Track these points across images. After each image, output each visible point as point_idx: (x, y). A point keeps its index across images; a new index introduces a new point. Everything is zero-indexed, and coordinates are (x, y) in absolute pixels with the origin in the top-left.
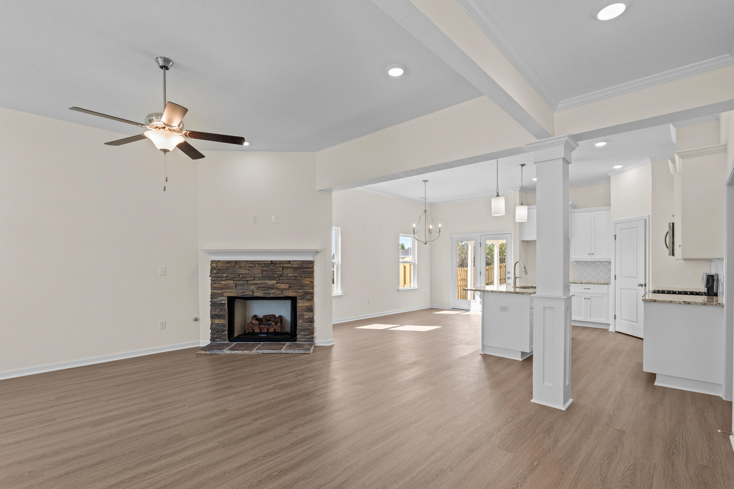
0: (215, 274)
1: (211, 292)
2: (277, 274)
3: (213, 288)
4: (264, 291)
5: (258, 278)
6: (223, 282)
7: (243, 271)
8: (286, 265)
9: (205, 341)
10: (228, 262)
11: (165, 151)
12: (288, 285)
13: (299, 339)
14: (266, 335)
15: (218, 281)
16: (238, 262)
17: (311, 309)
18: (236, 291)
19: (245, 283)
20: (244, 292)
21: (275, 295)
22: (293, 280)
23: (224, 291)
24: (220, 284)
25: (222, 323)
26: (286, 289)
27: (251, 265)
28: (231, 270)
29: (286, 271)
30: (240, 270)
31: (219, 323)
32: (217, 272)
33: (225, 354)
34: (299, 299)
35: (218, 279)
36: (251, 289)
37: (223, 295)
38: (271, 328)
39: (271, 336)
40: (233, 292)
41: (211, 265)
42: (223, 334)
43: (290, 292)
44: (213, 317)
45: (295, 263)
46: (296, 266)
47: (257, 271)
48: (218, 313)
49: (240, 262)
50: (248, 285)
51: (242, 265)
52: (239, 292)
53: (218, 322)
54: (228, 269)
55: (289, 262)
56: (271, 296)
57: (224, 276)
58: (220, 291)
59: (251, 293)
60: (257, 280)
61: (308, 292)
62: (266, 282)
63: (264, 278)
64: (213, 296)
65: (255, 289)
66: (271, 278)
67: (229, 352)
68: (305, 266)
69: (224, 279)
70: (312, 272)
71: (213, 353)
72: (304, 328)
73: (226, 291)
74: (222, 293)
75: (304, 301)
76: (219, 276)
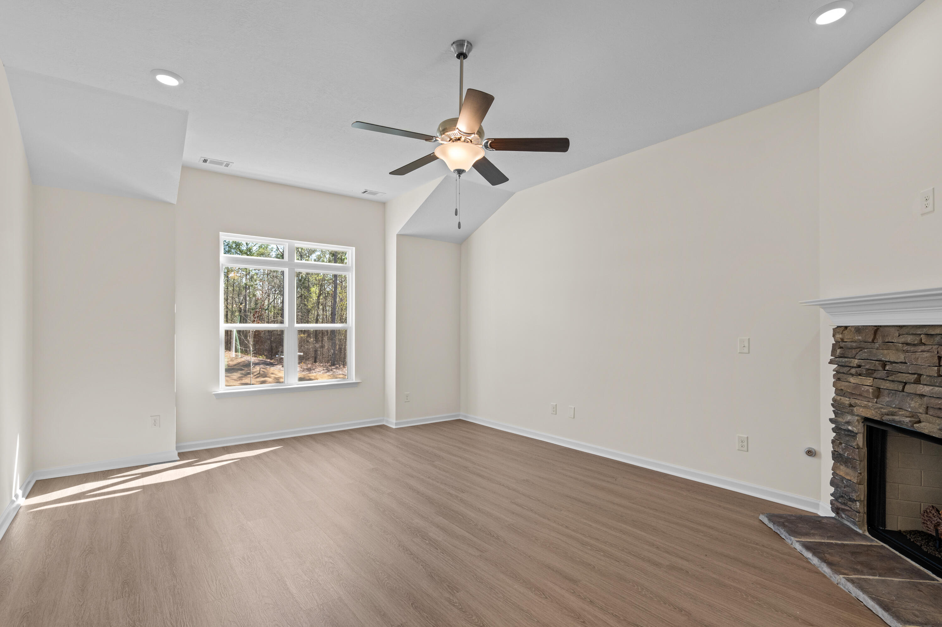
0: (839, 357)
1: (834, 400)
3: (839, 392)
5: (927, 378)
6: (853, 380)
7: (890, 356)
10: (859, 329)
11: (460, 172)
15: (845, 376)
16: (882, 329)
18: (875, 407)
19: (896, 388)
20: (893, 414)
23: (854, 401)
24: (847, 383)
25: (849, 478)
27: (909, 339)
28: (866, 350)
30: (887, 352)
31: (844, 476)
32: (842, 354)
33: (792, 546)
35: (844, 370)
36: (911, 407)
37: (852, 410)
40: (871, 408)
41: (834, 336)
42: (853, 506)
44: (836, 457)
47: (925, 357)
48: (843, 453)
49: (886, 329)
50: (903, 395)
51: (891, 339)
52: (882, 410)
53: (841, 472)
54: (861, 349)
57: (852, 365)
58: (846, 401)
59: (908, 420)
60: (925, 383)
64: (837, 408)
65: (921, 411)
69: (853, 371)
73: (857, 401)
74: (851, 405)
76: (845, 364)
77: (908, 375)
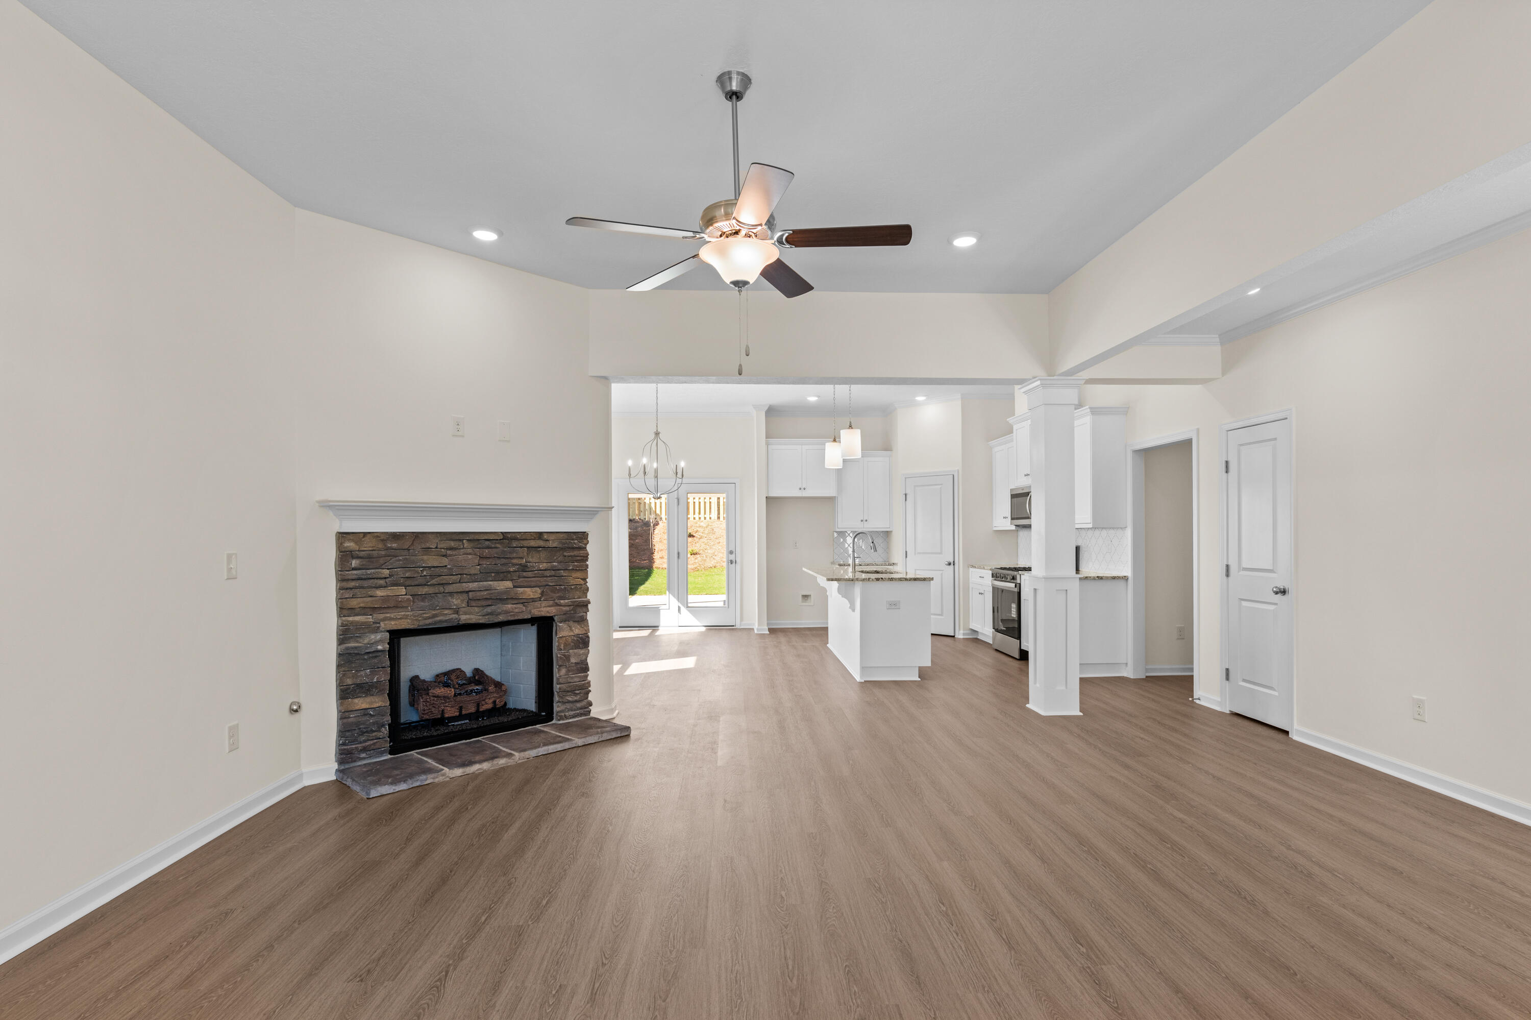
77: (452, 577)
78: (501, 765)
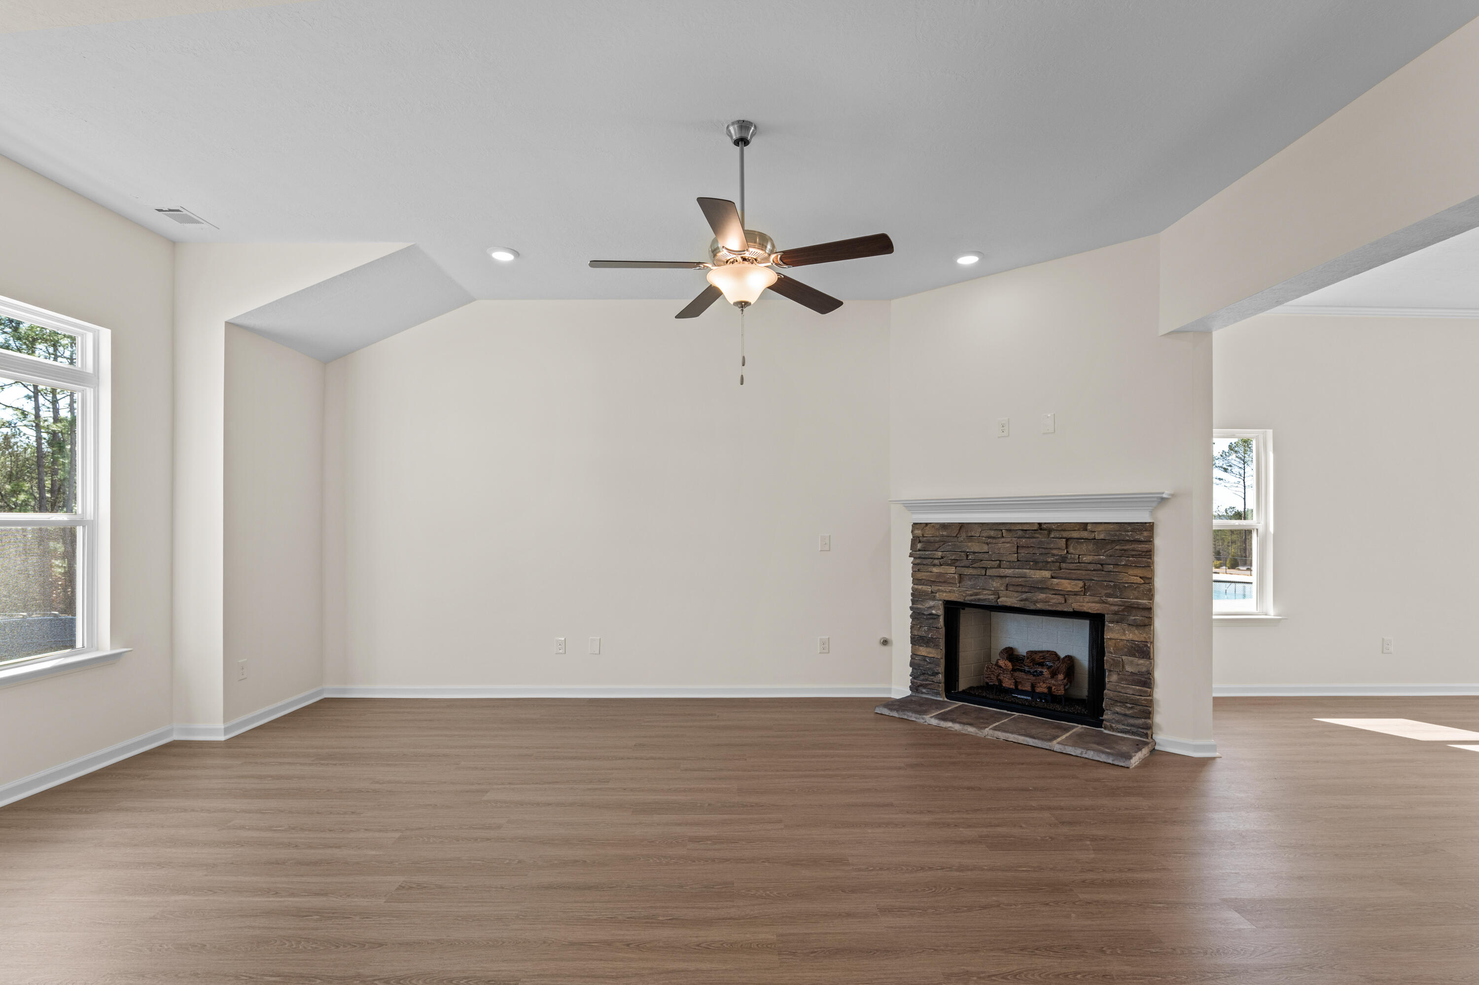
0: (919, 550)
1: (912, 588)
2: (1053, 555)
3: (916, 581)
4: (1020, 594)
5: (1008, 563)
6: (935, 570)
7: (974, 547)
8: (1075, 535)
9: (900, 688)
10: (944, 526)
11: (743, 305)
12: (1081, 584)
13: (1108, 724)
14: (1029, 698)
15: (926, 567)
16: (965, 525)
17: (1144, 651)
18: (960, 590)
19: (979, 573)
20: (977, 594)
21: (1049, 605)
22: (1094, 572)
23: (936, 588)
24: (929, 573)
25: (932, 656)
26: (1076, 594)
27: (992, 533)
28: (950, 544)
29: (1075, 549)
30: (970, 544)
31: (926, 655)
32: (924, 547)
33: (926, 724)
34: (1112, 622)
35: (925, 562)
36: (993, 587)
37: (935, 596)
38: (1041, 684)
39: (1041, 701)
40: (954, 591)
41: (912, 532)
42: (935, 679)
43: (1086, 600)
44: (916, 640)
45: (1101, 528)
46: (1102, 536)
47: (1005, 547)
48: (925, 635)
49: (970, 525)
50: (986, 578)
51: (973, 534)
52: (967, 592)
53: (923, 654)
54: (945, 542)
55: (1084, 526)
56: (1039, 606)
57: (936, 557)
58: (928, 589)
59: (992, 597)
60: (1005, 567)
61: (1134, 604)
62: (1025, 573)
63: (1021, 563)
64: (916, 597)
65: (1002, 589)
66: (1038, 565)
67: (934, 722)
68: (1128, 535)
69: (936, 562)
70: (1148, 554)
71: (905, 717)
72: (1121, 696)
73: (941, 588)
74: (932, 592)
75: (1125, 626)
76: (926, 556)
77: (991, 562)
78: (969, 732)
